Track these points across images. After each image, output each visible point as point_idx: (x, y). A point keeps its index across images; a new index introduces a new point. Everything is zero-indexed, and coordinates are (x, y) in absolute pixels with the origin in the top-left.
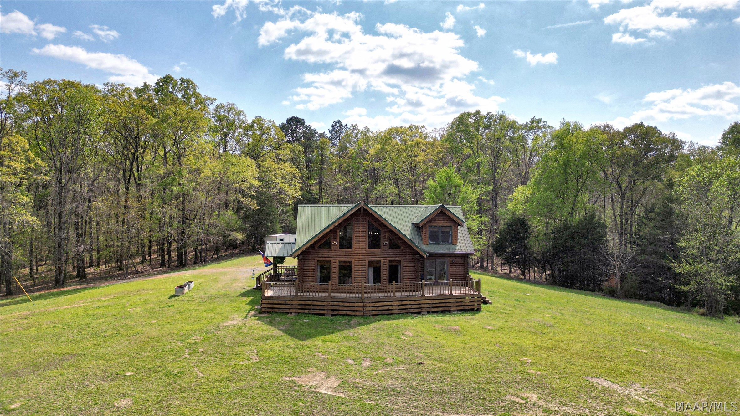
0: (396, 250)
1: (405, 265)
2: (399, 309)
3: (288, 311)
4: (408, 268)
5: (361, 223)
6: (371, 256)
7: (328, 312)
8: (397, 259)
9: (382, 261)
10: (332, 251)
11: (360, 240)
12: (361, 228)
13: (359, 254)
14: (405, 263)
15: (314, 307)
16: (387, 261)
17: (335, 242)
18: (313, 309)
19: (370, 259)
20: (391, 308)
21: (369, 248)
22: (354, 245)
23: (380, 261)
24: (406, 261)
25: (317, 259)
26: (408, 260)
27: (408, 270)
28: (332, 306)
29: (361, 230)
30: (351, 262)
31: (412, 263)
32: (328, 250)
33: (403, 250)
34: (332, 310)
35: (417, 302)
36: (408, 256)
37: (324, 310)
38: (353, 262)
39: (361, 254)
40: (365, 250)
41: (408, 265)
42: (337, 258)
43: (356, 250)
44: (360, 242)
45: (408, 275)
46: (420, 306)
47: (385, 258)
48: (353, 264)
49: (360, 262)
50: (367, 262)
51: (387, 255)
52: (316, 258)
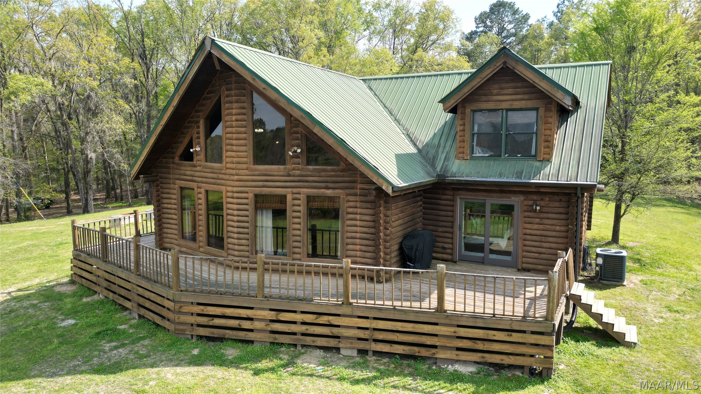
0: (324, 170)
1: (350, 210)
2: (271, 332)
3: (95, 288)
4: (358, 217)
5: (234, 98)
6: (260, 183)
7: (134, 307)
8: (329, 192)
9: (289, 197)
10: (195, 166)
11: (234, 142)
12: (234, 111)
13: (233, 178)
14: (352, 204)
15: (118, 291)
16: (303, 197)
17: (198, 147)
18: (118, 294)
19: (258, 190)
20: (246, 324)
21: (255, 163)
22: (225, 154)
23: (285, 197)
24: (351, 198)
26: (358, 198)
27: (358, 223)
28: (137, 294)
29: (234, 118)
30: (221, 194)
31: (369, 205)
32: (191, 166)
33: (343, 171)
34: (138, 304)
35: (324, 319)
36: (359, 186)
37: (130, 300)
38: (223, 196)
39: (236, 177)
40: (244, 166)
41: (359, 211)
42: (202, 182)
43: (229, 165)
44: (234, 148)
45: (358, 235)
46: (335, 331)
47: (295, 190)
48: (225, 199)
49: (236, 195)
50: (251, 196)
51: (302, 181)
52: (177, 182)
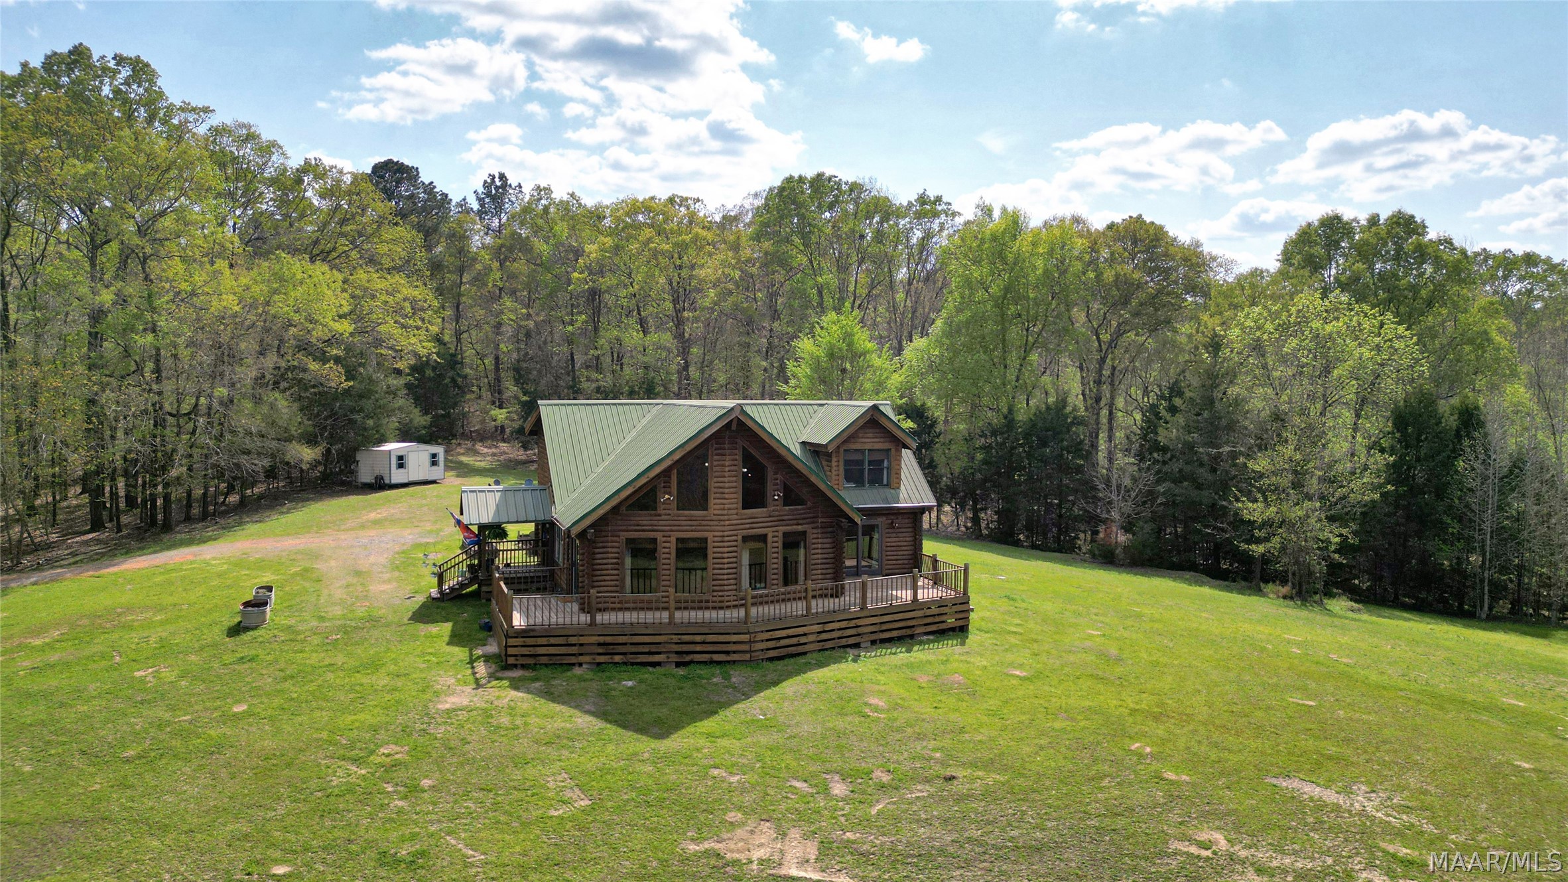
0: (797, 510)
1: (814, 541)
2: (819, 642)
3: (573, 660)
4: (820, 546)
5: (727, 452)
6: (748, 526)
7: (668, 658)
8: (800, 528)
9: (770, 535)
10: (660, 515)
11: (727, 491)
12: (727, 463)
13: (722, 523)
14: (815, 536)
15: (634, 649)
16: (780, 534)
17: (667, 496)
18: (632, 653)
19: (745, 532)
20: (803, 640)
21: (744, 508)
22: (712, 501)
23: (766, 535)
24: (815, 531)
25: (624, 535)
26: (819, 531)
27: (820, 551)
28: (676, 643)
29: (727, 469)
30: (705, 540)
31: (829, 535)
32: (651, 515)
33: (809, 509)
34: (677, 653)
35: (853, 623)
36: (820, 520)
37: (659, 653)
38: (709, 541)
39: (727, 523)
40: (735, 511)
41: (820, 541)
42: (671, 531)
43: (716, 512)
44: (727, 496)
45: (819, 561)
46: (860, 630)
47: (774, 529)
48: (710, 544)
49: (726, 539)
50: (740, 538)
51: (781, 521)
52: (622, 533)
